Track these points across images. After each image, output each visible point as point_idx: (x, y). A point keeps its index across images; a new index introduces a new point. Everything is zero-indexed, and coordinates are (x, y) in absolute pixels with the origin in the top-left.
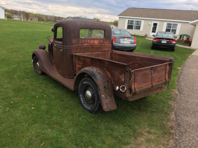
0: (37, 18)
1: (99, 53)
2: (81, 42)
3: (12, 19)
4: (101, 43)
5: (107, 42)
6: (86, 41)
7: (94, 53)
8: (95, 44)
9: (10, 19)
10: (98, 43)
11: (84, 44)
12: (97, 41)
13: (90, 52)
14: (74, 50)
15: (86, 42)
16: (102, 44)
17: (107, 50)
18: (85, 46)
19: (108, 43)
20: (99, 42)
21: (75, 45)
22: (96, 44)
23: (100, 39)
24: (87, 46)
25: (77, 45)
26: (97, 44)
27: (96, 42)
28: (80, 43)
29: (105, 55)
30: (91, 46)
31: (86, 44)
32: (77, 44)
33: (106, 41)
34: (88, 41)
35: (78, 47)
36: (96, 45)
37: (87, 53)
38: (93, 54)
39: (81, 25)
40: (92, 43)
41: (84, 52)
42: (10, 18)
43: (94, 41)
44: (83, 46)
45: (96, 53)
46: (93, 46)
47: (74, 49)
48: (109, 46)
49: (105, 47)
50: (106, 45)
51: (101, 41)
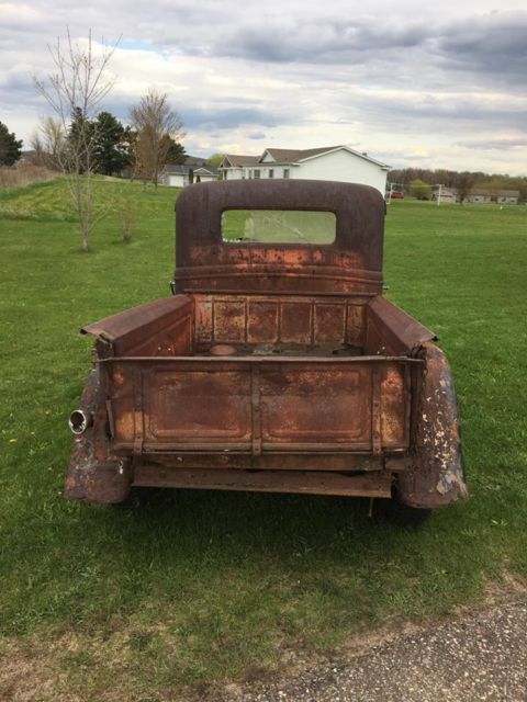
0: (517, 193)
1: (306, 300)
2: (226, 256)
3: (430, 202)
4: (318, 264)
5: (346, 261)
6: (246, 254)
7: (283, 300)
8: (288, 266)
9: (425, 202)
10: (304, 264)
11: (237, 263)
12: (296, 253)
13: (262, 294)
14: (196, 282)
15: (247, 259)
16: (321, 268)
17: (346, 291)
18: (241, 271)
19: (351, 265)
20: (304, 259)
21: (201, 265)
22: (292, 264)
23: (311, 249)
24: (250, 270)
25: (211, 267)
26: (296, 266)
27: (292, 259)
28: (220, 258)
29: (339, 311)
30: (266, 270)
31: (245, 265)
32: (209, 264)
33: (342, 256)
34: (256, 252)
35: (210, 272)
36: (289, 271)
37: (249, 298)
38: (280, 303)
39: (227, 195)
40: (274, 263)
41: (239, 294)
42: (425, 199)
43: (279, 253)
44: (232, 271)
45: (293, 299)
46: (279, 271)
47: (198, 279)
48: (357, 276)
49: (338, 280)
50: (344, 274)
51: (318, 256)
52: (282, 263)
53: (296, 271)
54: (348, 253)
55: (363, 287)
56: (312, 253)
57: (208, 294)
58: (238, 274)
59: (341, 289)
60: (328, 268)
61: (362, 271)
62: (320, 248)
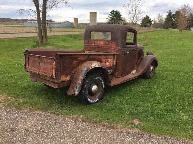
2: (90, 42)
4: (107, 45)
5: (112, 44)
8: (101, 45)
10: (104, 44)
11: (92, 44)
15: (94, 43)
18: (93, 46)
19: (114, 45)
21: (86, 44)
24: (94, 46)
25: (88, 44)
27: (102, 43)
34: (96, 41)
35: (88, 46)
36: (101, 46)
40: (98, 44)
41: (92, 51)
43: (100, 42)
46: (99, 46)
48: (115, 48)
49: (111, 49)
50: (112, 47)
51: (107, 43)
52: (100, 44)
53: (102, 46)
54: (113, 42)
55: (116, 51)
56: (105, 42)
57: (87, 50)
58: (92, 46)
59: (111, 51)
60: (109, 46)
61: (116, 47)
62: (107, 41)
